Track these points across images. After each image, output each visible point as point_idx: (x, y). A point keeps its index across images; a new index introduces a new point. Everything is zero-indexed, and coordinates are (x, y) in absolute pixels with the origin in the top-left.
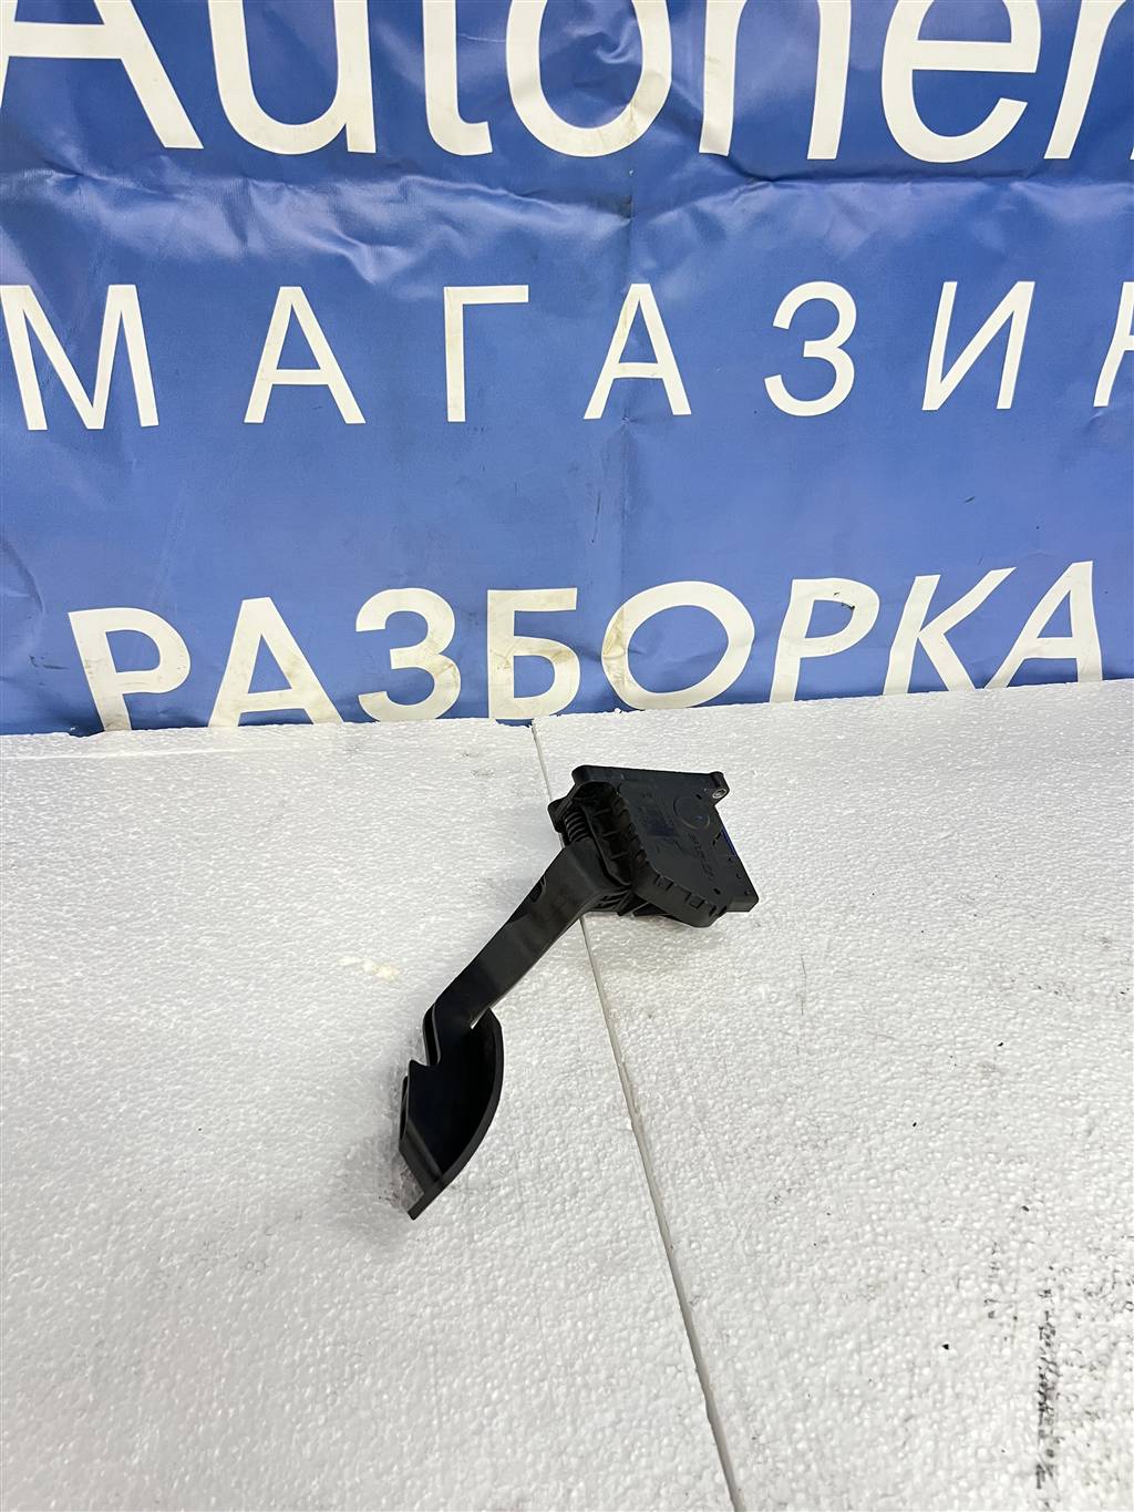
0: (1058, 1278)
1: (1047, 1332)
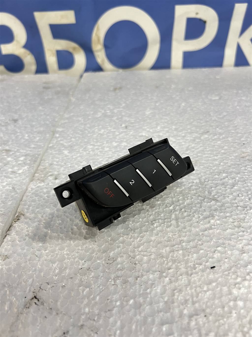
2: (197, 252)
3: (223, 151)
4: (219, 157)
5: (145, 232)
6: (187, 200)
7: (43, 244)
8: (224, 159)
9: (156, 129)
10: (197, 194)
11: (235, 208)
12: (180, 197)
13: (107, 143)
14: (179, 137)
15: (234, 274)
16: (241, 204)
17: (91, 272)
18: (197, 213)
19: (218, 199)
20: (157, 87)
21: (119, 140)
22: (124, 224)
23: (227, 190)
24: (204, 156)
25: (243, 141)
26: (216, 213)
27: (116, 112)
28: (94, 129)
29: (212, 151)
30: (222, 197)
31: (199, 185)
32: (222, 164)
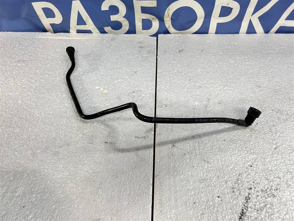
0: (255, 185)
1: (247, 199)
3: (232, 97)
15: (230, 142)
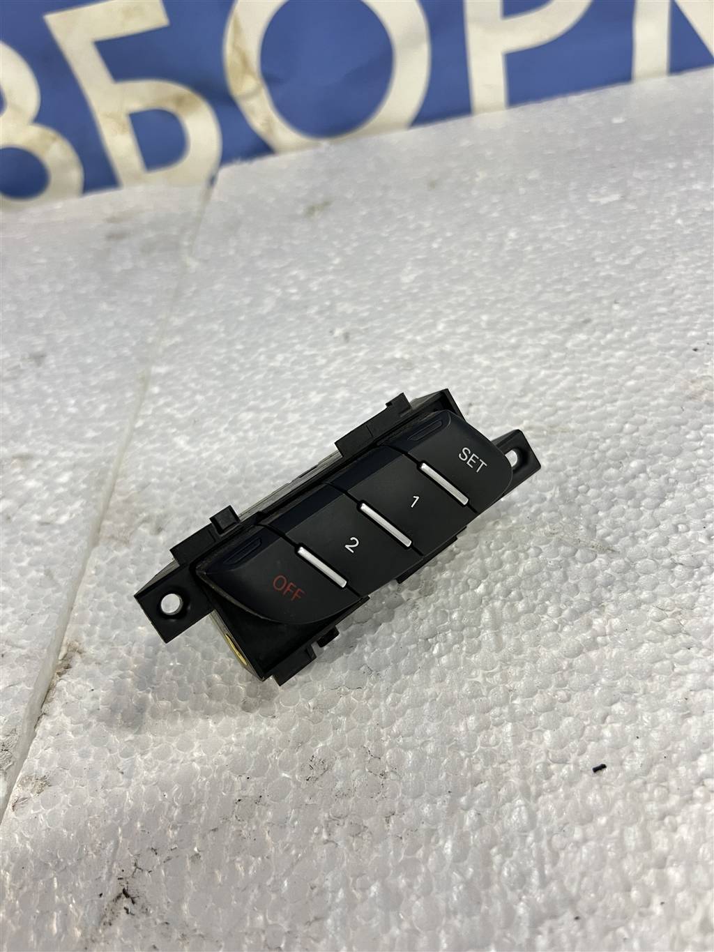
2: (554, 725)
4: (618, 403)
5: (406, 674)
6: (525, 561)
7: (136, 733)
8: (634, 408)
9: (434, 332)
10: (554, 538)
11: (666, 571)
12: (503, 553)
13: (293, 397)
14: (503, 349)
15: (658, 786)
16: (684, 557)
17: (264, 808)
18: (553, 599)
19: (617, 547)
20: (433, 185)
21: (328, 384)
22: (349, 653)
23: (641, 514)
24: (576, 405)
25: (694, 339)
26: (608, 595)
27: (315, 289)
28: (256, 355)
29: (599, 385)
30: (627, 538)
31: (562, 507)
32: (627, 426)
